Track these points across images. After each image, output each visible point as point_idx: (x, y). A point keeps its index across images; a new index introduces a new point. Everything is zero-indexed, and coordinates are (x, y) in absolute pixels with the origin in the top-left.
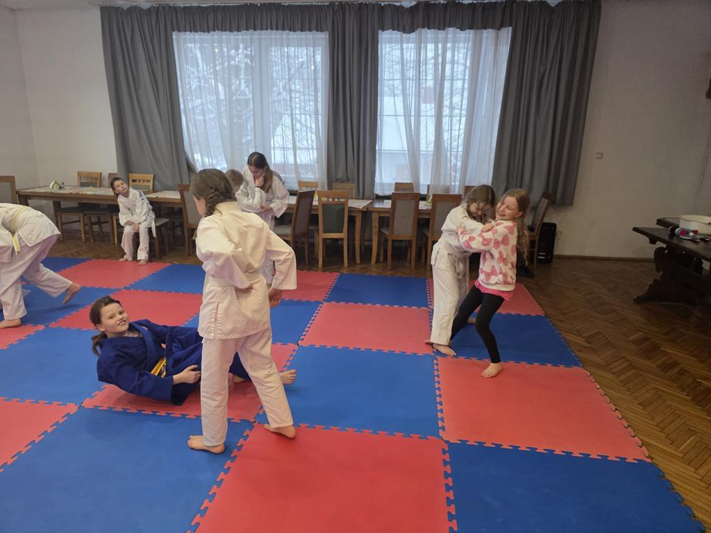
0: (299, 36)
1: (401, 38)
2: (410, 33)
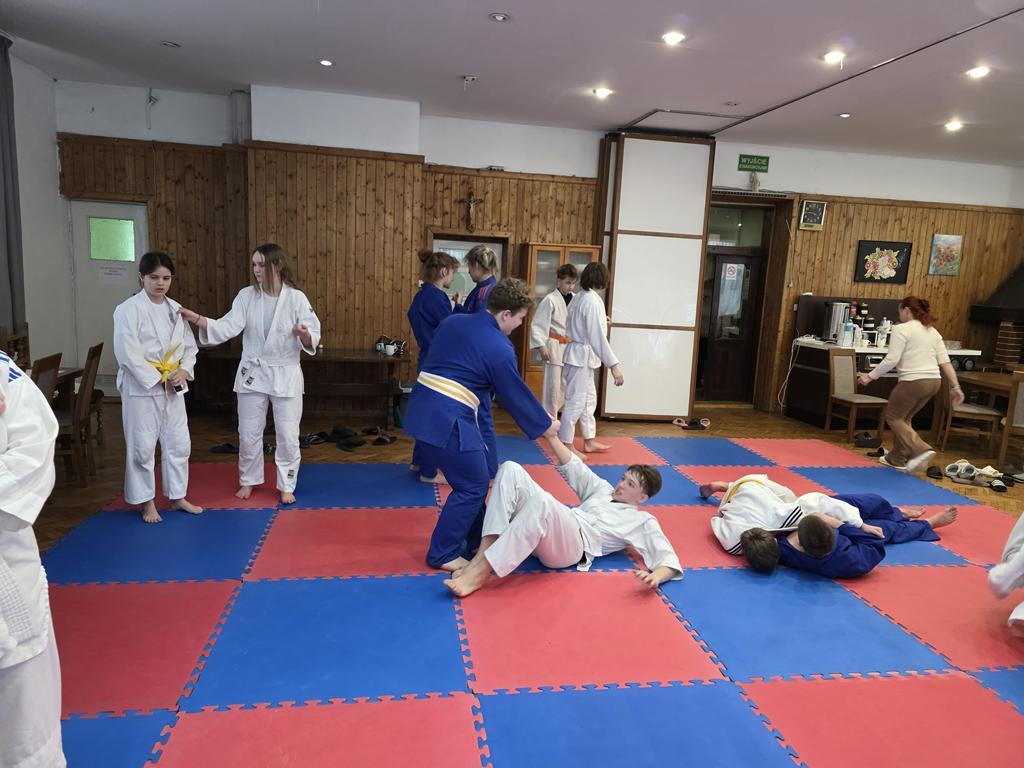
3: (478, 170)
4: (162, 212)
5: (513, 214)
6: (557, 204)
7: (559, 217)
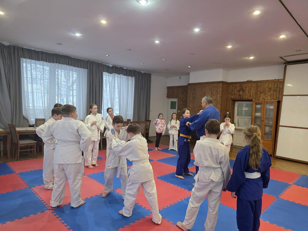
0: (76, 69)
1: (109, 75)
2: (111, 74)
3: (244, 82)
4: (180, 99)
5: (254, 92)
6: (269, 88)
7: (270, 92)
